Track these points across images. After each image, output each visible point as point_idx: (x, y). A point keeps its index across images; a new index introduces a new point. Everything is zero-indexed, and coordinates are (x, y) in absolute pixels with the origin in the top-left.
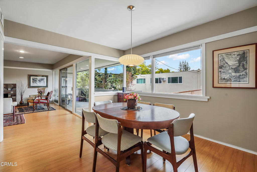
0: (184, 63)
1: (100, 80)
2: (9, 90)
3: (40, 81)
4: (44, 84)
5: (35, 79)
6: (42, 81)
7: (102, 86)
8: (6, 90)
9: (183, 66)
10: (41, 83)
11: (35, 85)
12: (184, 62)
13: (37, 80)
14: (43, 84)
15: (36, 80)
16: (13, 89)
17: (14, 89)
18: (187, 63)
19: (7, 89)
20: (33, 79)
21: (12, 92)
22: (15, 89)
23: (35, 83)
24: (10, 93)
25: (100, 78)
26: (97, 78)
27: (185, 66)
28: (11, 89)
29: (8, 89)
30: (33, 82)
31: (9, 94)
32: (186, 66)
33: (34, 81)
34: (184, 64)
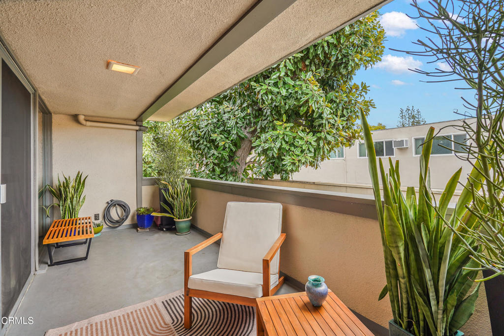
0: (410, 112)
1: (227, 146)
7: (234, 168)
9: (407, 119)
12: (411, 108)
18: (416, 112)
25: (227, 138)
26: (219, 138)
27: (413, 117)
32: (414, 119)
34: (410, 114)
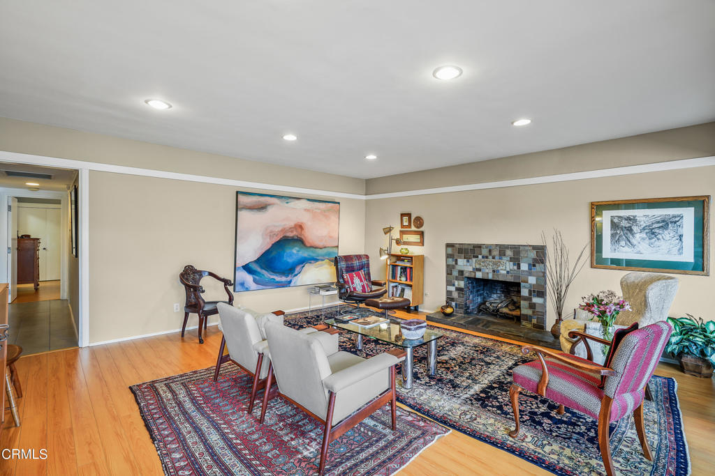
2: (524, 271)
3: (652, 233)
4: (680, 250)
5: (624, 224)
6: (668, 234)
8: (515, 268)
10: (657, 243)
11: (625, 253)
13: (635, 229)
14: (675, 250)
15: (630, 230)
16: (534, 266)
17: (539, 267)
19: (519, 267)
20: (612, 221)
21: (532, 280)
22: (542, 265)
23: (623, 243)
24: (527, 282)
28: (529, 265)
29: (522, 265)
30: (613, 236)
31: (522, 284)
33: (623, 230)
